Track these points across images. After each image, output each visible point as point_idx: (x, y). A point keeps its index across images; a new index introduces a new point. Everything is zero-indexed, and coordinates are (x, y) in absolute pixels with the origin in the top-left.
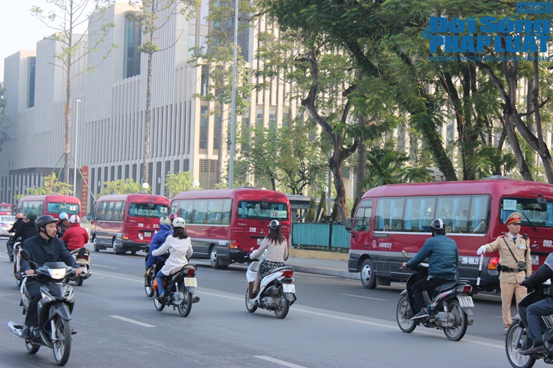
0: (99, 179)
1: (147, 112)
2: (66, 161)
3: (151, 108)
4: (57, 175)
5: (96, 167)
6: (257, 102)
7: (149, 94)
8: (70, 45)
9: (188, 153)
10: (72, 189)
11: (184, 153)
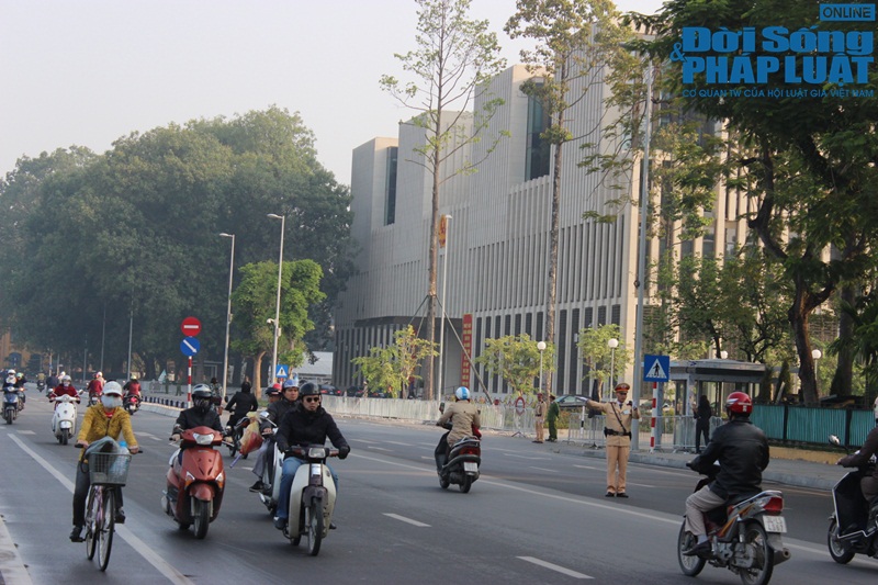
0: (488, 336)
1: (553, 234)
2: (430, 308)
3: (558, 227)
4: (415, 330)
5: (484, 315)
6: (727, 216)
7: (555, 206)
8: (437, 133)
9: (619, 296)
10: (437, 349)
11: (612, 297)
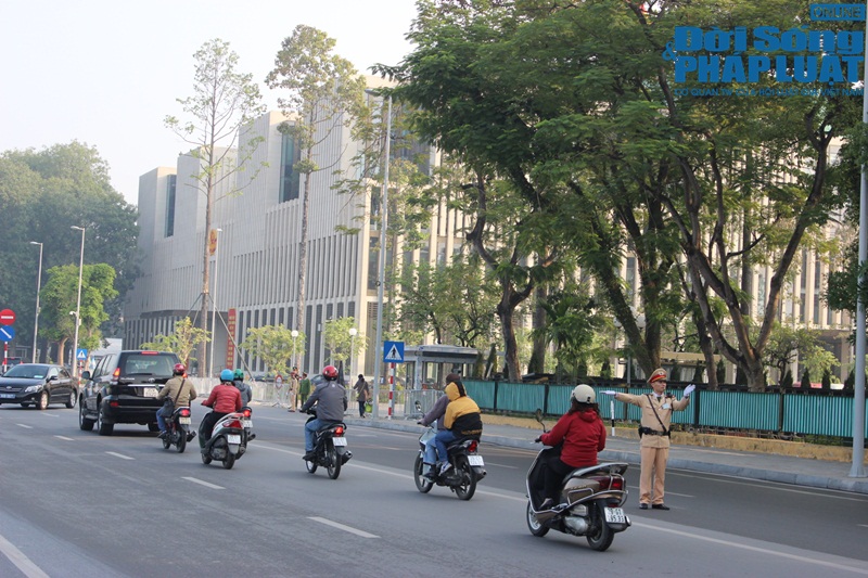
0: (249, 326)
1: (302, 245)
2: (204, 303)
3: (306, 241)
4: (192, 320)
5: (245, 309)
6: (438, 232)
7: (304, 222)
8: (210, 163)
9: (354, 294)
10: (210, 336)
11: (348, 295)
